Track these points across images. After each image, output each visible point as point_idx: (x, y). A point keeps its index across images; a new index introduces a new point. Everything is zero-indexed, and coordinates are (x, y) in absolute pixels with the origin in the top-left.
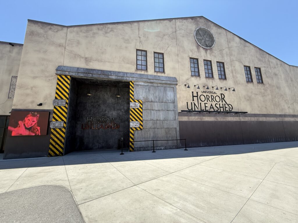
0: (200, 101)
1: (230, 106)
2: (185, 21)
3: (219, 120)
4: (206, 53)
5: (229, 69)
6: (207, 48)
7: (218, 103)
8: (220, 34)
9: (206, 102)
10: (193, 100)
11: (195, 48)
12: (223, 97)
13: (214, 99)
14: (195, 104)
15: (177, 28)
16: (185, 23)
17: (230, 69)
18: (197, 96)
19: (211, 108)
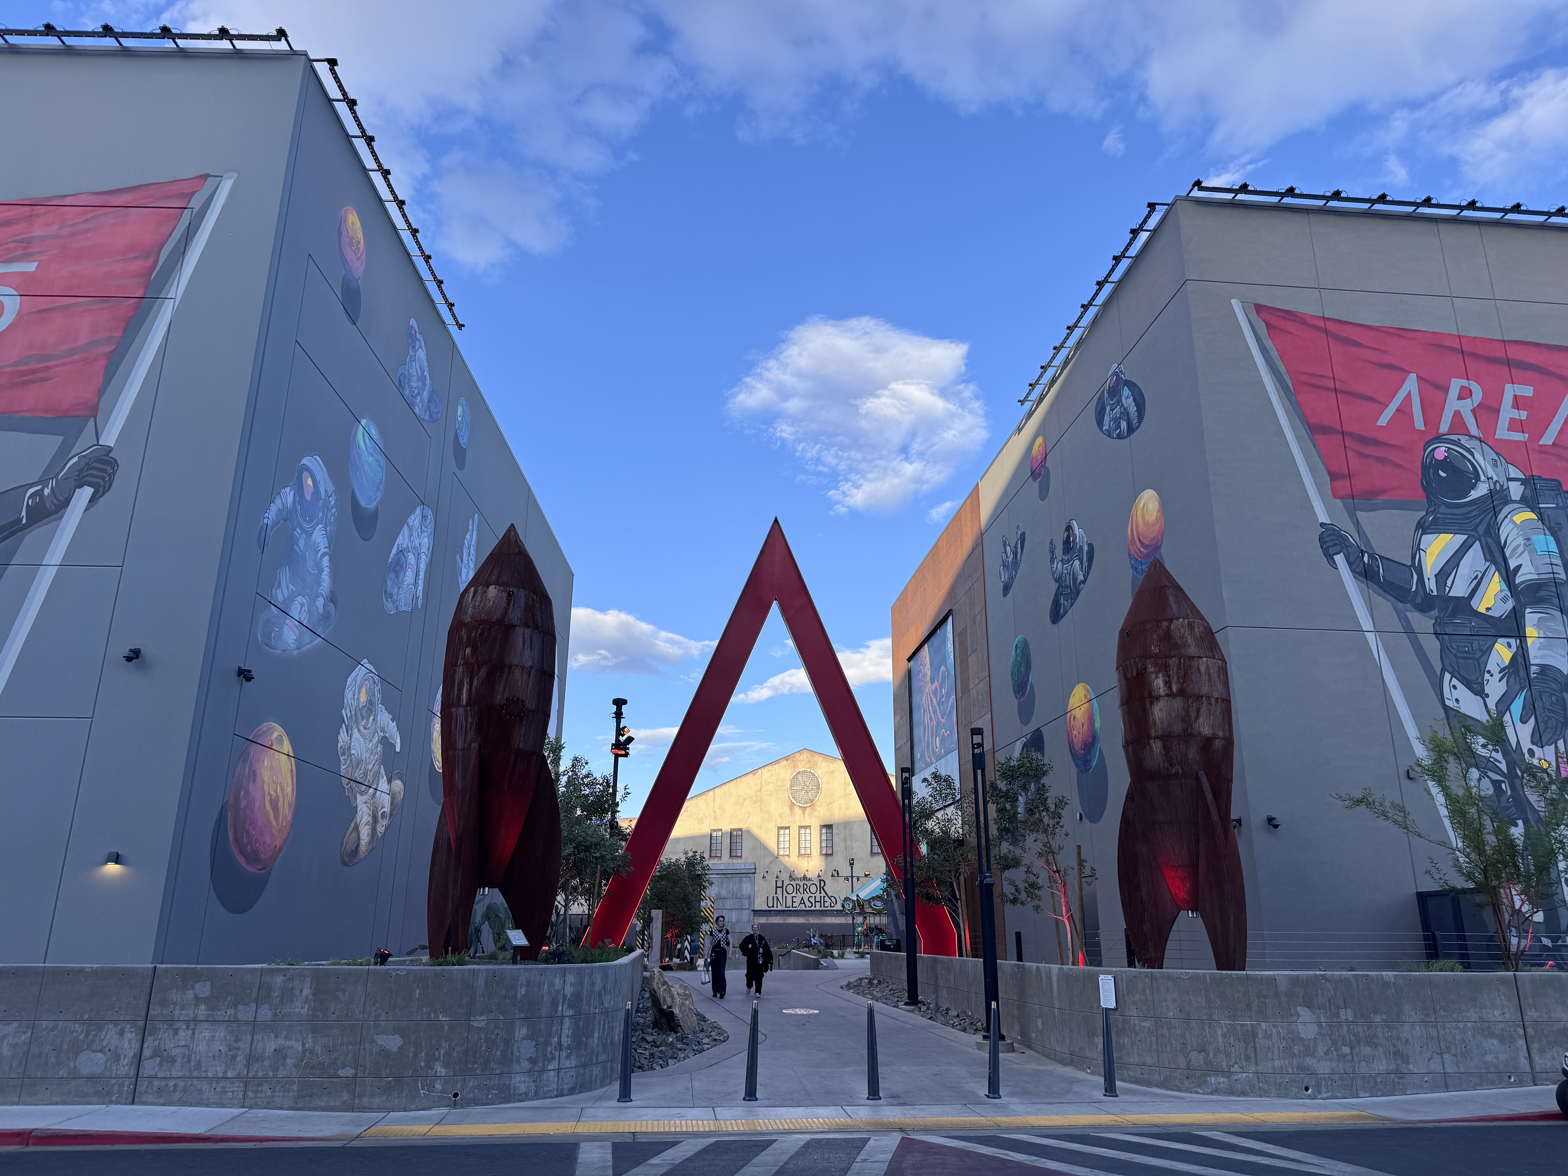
0: (785, 894)
1: (833, 899)
2: (776, 767)
3: (812, 922)
4: (804, 813)
5: (840, 836)
6: (806, 805)
7: (813, 896)
8: (832, 772)
9: (794, 894)
10: (776, 893)
11: (787, 810)
12: (822, 885)
13: (808, 890)
14: (778, 899)
15: (763, 783)
16: (775, 770)
17: (842, 835)
18: (782, 887)
19: (801, 903)
